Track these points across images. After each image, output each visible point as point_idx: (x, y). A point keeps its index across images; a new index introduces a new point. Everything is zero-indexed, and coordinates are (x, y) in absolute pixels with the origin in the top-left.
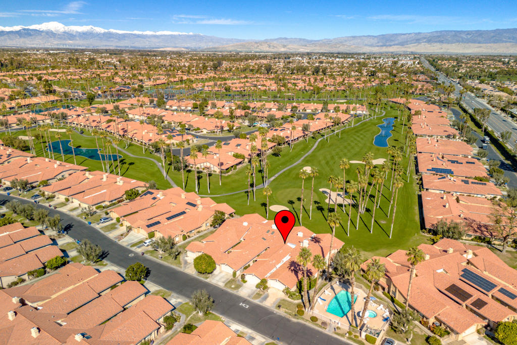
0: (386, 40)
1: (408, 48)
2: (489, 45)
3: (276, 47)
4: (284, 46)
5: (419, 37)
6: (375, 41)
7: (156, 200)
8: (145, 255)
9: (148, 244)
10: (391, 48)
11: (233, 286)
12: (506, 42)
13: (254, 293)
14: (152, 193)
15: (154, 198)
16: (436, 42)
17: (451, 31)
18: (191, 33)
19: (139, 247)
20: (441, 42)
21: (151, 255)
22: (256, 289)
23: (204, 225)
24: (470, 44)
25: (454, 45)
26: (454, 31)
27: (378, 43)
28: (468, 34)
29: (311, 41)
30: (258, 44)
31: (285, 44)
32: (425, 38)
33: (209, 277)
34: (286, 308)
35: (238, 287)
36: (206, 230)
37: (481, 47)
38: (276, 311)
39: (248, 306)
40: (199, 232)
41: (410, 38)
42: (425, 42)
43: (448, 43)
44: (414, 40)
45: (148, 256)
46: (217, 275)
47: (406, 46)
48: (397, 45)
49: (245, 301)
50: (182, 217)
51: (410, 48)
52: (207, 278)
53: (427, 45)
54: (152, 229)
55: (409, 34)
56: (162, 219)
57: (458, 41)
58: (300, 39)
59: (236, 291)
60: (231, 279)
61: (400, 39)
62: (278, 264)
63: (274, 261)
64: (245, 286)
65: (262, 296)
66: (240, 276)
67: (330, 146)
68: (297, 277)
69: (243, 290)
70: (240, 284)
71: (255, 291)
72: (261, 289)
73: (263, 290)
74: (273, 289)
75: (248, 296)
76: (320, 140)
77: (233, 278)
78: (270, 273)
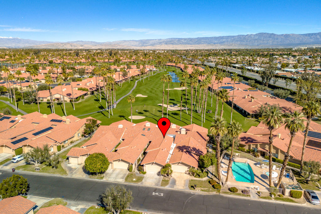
0: (143, 42)
1: (155, 47)
2: (196, 45)
3: (76, 46)
4: (82, 46)
5: (161, 41)
6: (137, 43)
7: (15, 123)
8: (16, 171)
9: (17, 160)
10: (147, 47)
11: (134, 180)
12: (203, 44)
13: (159, 181)
14: (8, 118)
15: (13, 121)
16: (170, 44)
17: (177, 38)
18: (11, 37)
19: (6, 165)
20: (173, 44)
21: (25, 170)
22: (159, 177)
23: (76, 135)
24: (187, 45)
25: (179, 45)
26: (178, 38)
27: (139, 44)
28: (185, 40)
29: (99, 43)
30: (63, 44)
31: (82, 45)
32: (164, 42)
33: (104, 176)
34: (200, 187)
35: (140, 179)
36: (78, 140)
37: (192, 46)
38: (192, 191)
39: (162, 194)
40: (72, 142)
41: (156, 42)
42: (165, 44)
43: (176, 44)
44: (158, 43)
45: (21, 171)
46: (112, 173)
47: (155, 46)
48: (150, 45)
49: (155, 190)
50: (50, 132)
51: (157, 47)
52: (102, 178)
53: (166, 46)
54: (19, 145)
55: (155, 40)
56: (28, 136)
57: (181, 44)
58: (92, 42)
59: (140, 183)
61: (151, 42)
62: (170, 151)
63: (165, 149)
64: (146, 177)
65: (170, 182)
66: (136, 169)
67: (146, 84)
68: (194, 157)
69: (147, 181)
70: (141, 176)
71: (159, 178)
72: (165, 176)
73: (167, 176)
74: (176, 173)
75: (155, 185)
76: (137, 81)
77: (130, 173)
78: (168, 159)
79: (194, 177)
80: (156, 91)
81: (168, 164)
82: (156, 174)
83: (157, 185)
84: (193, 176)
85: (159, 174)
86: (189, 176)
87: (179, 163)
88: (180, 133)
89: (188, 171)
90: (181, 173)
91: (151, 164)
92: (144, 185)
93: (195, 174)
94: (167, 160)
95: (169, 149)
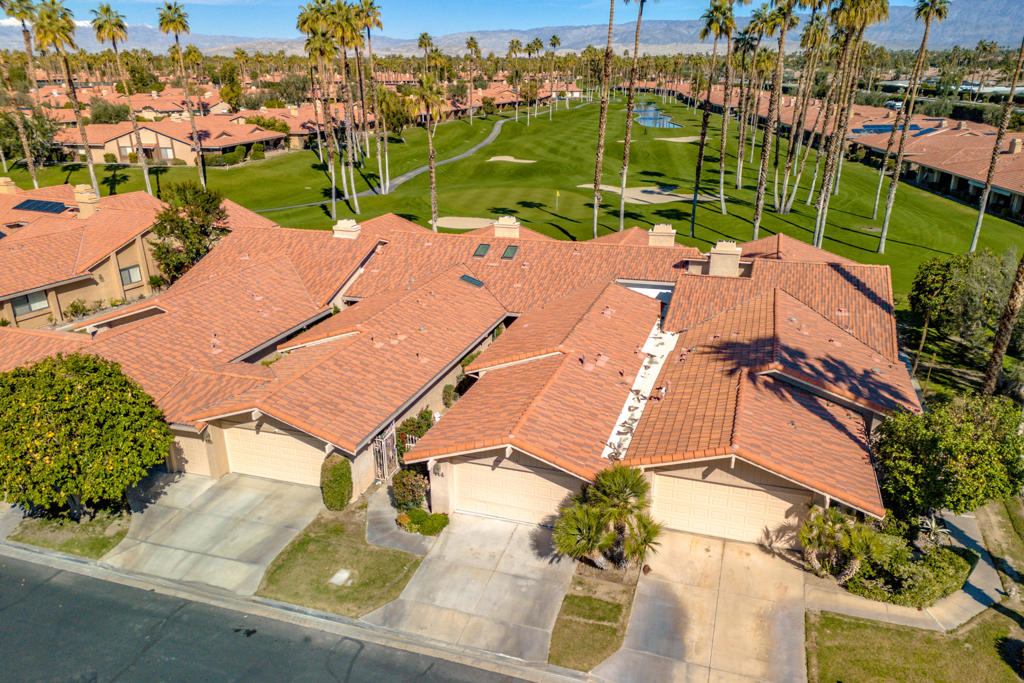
11: (342, 577)
13: (542, 601)
17: (661, 22)
20: (646, 41)
22: (544, 563)
25: (668, 46)
26: (666, 22)
28: (689, 27)
29: (400, 41)
33: (121, 535)
35: (384, 580)
41: (589, 35)
43: (658, 43)
46: (195, 513)
52: (100, 546)
55: (586, 27)
57: (674, 40)
59: (378, 612)
60: (317, 523)
62: (635, 375)
63: (603, 361)
64: (440, 557)
65: (634, 620)
66: (383, 491)
67: (536, 132)
68: (841, 427)
69: (440, 598)
70: (399, 548)
71: (544, 579)
72: (591, 563)
73: (609, 566)
74: (684, 543)
75: (503, 641)
76: (502, 122)
77: (329, 515)
78: (618, 428)
79: (845, 586)
80: (575, 148)
81: (621, 472)
82: (528, 542)
83: (519, 650)
84: (832, 581)
85: (544, 542)
86: (800, 573)
87: (711, 466)
88: (706, 271)
89: (782, 531)
90: (725, 541)
91: (491, 461)
92: (411, 639)
93: (856, 566)
94: (614, 439)
95: (632, 361)
